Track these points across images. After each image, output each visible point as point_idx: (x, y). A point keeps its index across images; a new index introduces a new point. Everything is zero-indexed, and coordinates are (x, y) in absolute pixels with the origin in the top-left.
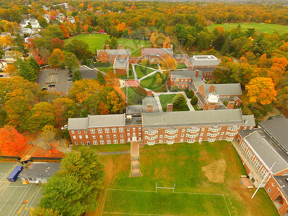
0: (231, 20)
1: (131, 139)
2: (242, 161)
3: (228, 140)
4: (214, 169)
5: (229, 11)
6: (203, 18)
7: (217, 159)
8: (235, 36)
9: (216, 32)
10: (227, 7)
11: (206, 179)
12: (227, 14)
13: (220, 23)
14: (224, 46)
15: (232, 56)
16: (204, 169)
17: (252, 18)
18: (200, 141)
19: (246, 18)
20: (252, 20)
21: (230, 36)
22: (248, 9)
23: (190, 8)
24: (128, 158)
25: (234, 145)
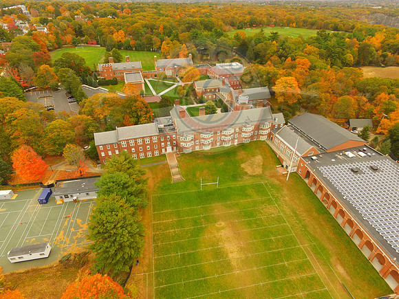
0: (252, 24)
1: (166, 150)
2: (276, 154)
3: (263, 140)
4: (252, 165)
5: (249, 14)
6: (221, 23)
7: (253, 156)
8: (259, 41)
9: (237, 38)
10: (246, 9)
11: (246, 173)
12: (248, 17)
13: (241, 28)
14: (248, 52)
15: (258, 63)
16: (243, 165)
17: (276, 22)
18: (236, 144)
19: (269, 21)
20: (276, 25)
21: (253, 41)
22: (271, 11)
23: (203, 11)
24: (167, 167)
25: (268, 142)
